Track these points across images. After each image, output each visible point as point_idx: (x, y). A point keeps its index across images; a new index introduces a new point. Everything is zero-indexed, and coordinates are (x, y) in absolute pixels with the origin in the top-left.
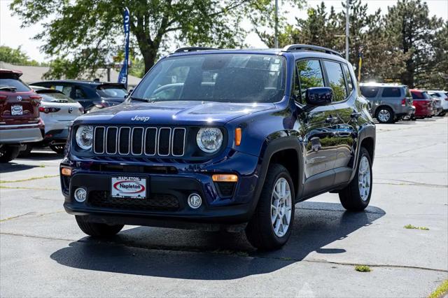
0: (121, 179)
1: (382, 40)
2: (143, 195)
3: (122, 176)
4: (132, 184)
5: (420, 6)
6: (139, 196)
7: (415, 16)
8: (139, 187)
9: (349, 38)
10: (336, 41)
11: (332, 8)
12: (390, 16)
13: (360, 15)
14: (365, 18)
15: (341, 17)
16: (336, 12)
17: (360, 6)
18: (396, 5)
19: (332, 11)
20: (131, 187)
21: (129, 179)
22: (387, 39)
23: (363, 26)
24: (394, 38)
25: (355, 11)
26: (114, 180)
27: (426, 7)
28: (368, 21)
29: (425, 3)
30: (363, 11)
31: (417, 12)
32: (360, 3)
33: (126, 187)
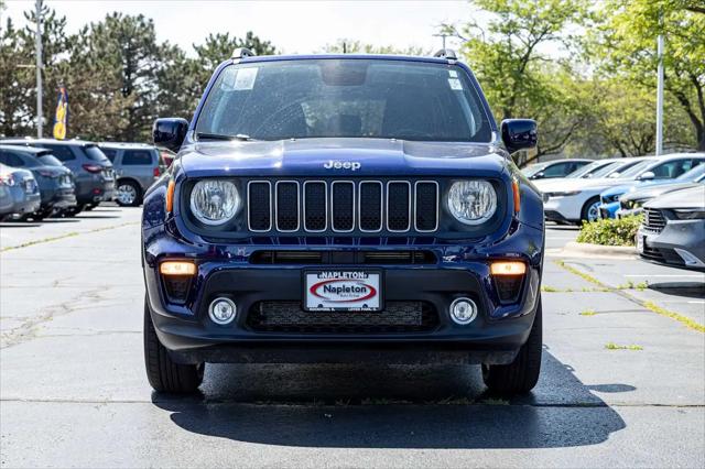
0: (325, 277)
1: (92, 74)
2: (374, 303)
3: (328, 271)
4: (348, 285)
5: (143, 25)
6: (365, 306)
7: (133, 40)
8: (363, 290)
9: (42, 71)
10: (22, 74)
11: (9, 20)
12: (96, 38)
13: (55, 33)
14: (63, 40)
15: (23, 36)
16: (16, 28)
17: (55, 18)
18: (104, 21)
19: (9, 26)
20: (348, 290)
21: (345, 277)
22: (99, 74)
23: (60, 51)
24: (111, 72)
25: (46, 28)
26: (312, 280)
27: (152, 27)
28: (68, 45)
29: (151, 20)
30: (59, 27)
31: (138, 34)
32: (54, 14)
33: (337, 291)
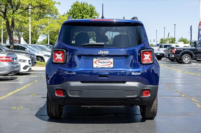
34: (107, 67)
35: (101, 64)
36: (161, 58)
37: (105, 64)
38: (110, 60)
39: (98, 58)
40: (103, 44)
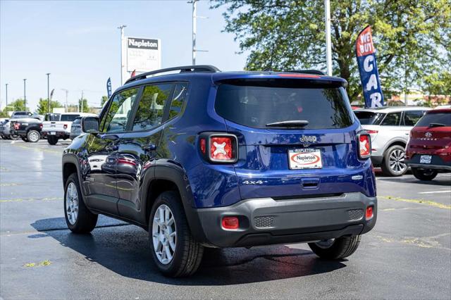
34: (312, 166)
35: (301, 161)
36: (57, 141)
37: (308, 161)
38: (315, 153)
39: (296, 150)
40: (306, 122)
